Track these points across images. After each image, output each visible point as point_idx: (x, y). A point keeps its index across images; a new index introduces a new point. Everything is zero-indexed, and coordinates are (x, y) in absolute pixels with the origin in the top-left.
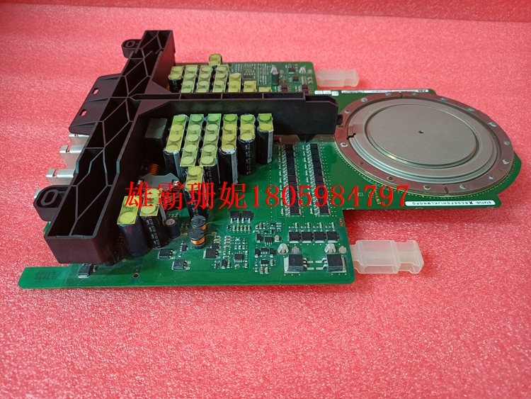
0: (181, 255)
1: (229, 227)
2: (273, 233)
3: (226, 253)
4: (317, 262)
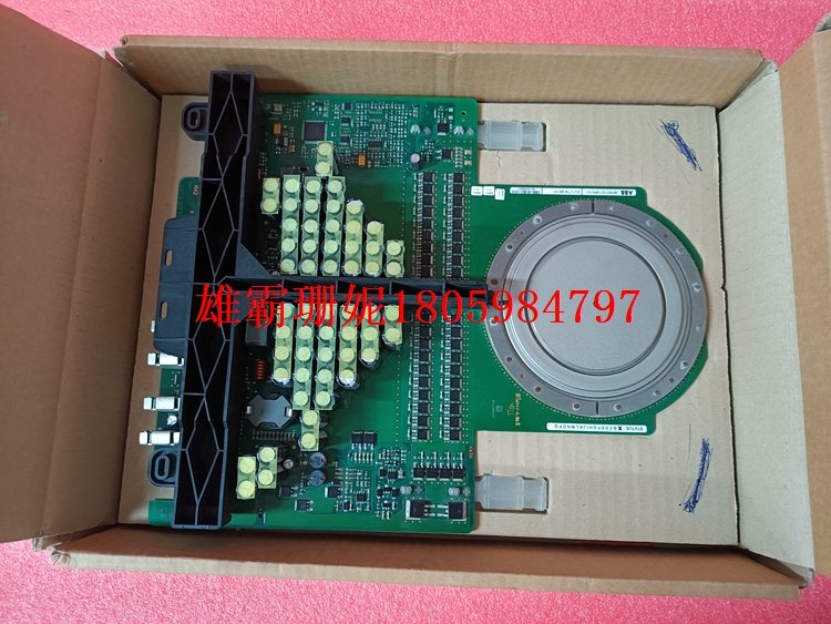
0: (302, 492)
1: (351, 455)
2: (396, 465)
3: (348, 491)
4: (439, 506)
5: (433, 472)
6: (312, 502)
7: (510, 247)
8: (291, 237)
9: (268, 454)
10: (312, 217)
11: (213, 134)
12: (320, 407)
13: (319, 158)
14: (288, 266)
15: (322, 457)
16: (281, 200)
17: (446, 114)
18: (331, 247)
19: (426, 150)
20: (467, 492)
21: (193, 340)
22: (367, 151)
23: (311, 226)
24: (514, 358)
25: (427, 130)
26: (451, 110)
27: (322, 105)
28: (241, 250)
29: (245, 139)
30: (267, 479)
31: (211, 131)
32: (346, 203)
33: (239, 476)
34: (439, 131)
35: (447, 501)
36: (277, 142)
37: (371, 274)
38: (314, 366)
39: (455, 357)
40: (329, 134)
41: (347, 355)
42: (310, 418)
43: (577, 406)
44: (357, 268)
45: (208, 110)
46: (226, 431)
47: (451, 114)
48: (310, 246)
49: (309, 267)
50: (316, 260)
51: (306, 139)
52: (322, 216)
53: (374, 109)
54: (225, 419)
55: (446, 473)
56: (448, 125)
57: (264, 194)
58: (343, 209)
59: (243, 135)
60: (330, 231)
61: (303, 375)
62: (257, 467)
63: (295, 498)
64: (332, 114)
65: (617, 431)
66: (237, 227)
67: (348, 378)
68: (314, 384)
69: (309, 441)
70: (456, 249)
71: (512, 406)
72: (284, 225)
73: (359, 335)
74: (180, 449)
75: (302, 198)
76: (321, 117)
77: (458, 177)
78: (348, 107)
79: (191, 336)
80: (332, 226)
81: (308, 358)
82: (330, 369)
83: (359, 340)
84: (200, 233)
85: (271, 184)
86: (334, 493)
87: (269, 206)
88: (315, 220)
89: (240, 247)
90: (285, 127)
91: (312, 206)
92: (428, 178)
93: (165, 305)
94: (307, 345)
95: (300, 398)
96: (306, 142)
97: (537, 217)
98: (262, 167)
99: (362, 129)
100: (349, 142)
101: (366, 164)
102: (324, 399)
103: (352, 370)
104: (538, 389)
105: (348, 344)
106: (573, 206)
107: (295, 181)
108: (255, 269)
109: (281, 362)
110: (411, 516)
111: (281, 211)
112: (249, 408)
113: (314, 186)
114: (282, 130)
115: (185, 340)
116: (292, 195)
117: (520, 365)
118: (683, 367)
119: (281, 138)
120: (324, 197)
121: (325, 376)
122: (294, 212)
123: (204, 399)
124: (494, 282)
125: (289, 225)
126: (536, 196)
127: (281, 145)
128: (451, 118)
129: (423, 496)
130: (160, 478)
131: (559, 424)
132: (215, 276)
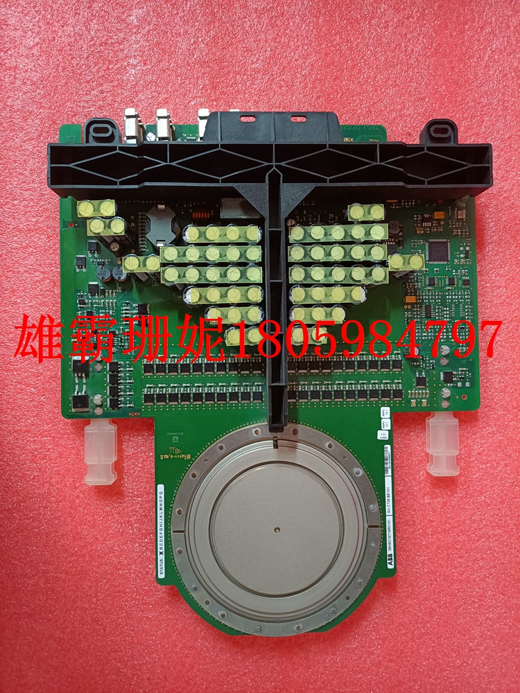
0: (93, 261)
1: (127, 304)
2: (120, 346)
3: (96, 303)
4: (84, 387)
5: (114, 379)
6: (84, 270)
7: (330, 446)
8: (326, 235)
9: (119, 227)
10: (347, 253)
11: (426, 151)
12: (164, 272)
13: (407, 256)
14: (297, 233)
15: (123, 277)
16: (363, 222)
17: (463, 380)
18: (318, 274)
19: (424, 361)
20: (99, 411)
21: (219, 149)
22: (421, 304)
23: (337, 254)
24: (223, 452)
25: (444, 362)
26: (467, 384)
27: (466, 257)
28: (308, 188)
29: (423, 182)
30: (96, 227)
31: (429, 149)
32: (362, 286)
33: (98, 201)
34: (445, 374)
35: (89, 393)
36: (427, 216)
37: (293, 313)
38: (202, 265)
39: (222, 397)
40: (436, 266)
41: (214, 295)
42: (153, 264)
43: (179, 512)
44: (297, 300)
45: (451, 144)
46: (136, 187)
47: (464, 384)
48: (318, 253)
49: (296, 254)
50: (304, 261)
51: (430, 244)
52: (348, 264)
53: (464, 309)
54: (147, 184)
55: (114, 392)
56: (451, 381)
57: (367, 206)
58: (357, 283)
59: (426, 180)
60: (333, 273)
61: (193, 254)
62: (107, 218)
63: (88, 255)
64: (457, 268)
65: (159, 550)
66: (331, 181)
67: (191, 297)
68: (185, 265)
69: (131, 263)
70: (327, 394)
71: (178, 451)
72: (337, 227)
73: (232, 305)
74: (118, 145)
75: (366, 243)
76: (454, 257)
77: (398, 393)
78: (466, 283)
79: (223, 146)
80: (339, 274)
81: (208, 258)
82: (199, 279)
83: (228, 305)
84: (324, 146)
85: (378, 212)
86: (94, 290)
87: (356, 212)
88: (344, 257)
89: (312, 186)
90: (442, 223)
91: (358, 253)
92: (397, 364)
93: (252, 119)
94: (221, 256)
95: (171, 253)
96: (427, 244)
97: (361, 472)
98: (400, 202)
99: (444, 298)
100: (430, 285)
101: (408, 304)
102: (171, 275)
103: (200, 300)
104: (194, 476)
105: (224, 296)
106: (374, 507)
107: (383, 234)
108: (291, 203)
109: (205, 233)
110: (74, 361)
111: (352, 223)
112: (163, 206)
113: (378, 253)
114: (439, 220)
115: (219, 142)
116: (368, 233)
117: (216, 458)
118: (220, 613)
119: (430, 220)
120: (368, 264)
121: (192, 275)
122: (351, 236)
123: (165, 164)
124: (295, 432)
125: (337, 232)
126: (383, 471)
127: (424, 220)
128: (459, 384)
129: (93, 371)
130: (91, 129)
131: (163, 496)
132: (282, 164)
